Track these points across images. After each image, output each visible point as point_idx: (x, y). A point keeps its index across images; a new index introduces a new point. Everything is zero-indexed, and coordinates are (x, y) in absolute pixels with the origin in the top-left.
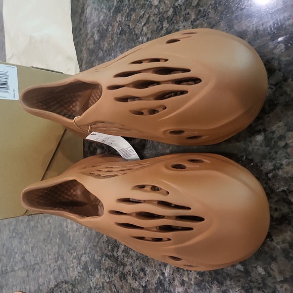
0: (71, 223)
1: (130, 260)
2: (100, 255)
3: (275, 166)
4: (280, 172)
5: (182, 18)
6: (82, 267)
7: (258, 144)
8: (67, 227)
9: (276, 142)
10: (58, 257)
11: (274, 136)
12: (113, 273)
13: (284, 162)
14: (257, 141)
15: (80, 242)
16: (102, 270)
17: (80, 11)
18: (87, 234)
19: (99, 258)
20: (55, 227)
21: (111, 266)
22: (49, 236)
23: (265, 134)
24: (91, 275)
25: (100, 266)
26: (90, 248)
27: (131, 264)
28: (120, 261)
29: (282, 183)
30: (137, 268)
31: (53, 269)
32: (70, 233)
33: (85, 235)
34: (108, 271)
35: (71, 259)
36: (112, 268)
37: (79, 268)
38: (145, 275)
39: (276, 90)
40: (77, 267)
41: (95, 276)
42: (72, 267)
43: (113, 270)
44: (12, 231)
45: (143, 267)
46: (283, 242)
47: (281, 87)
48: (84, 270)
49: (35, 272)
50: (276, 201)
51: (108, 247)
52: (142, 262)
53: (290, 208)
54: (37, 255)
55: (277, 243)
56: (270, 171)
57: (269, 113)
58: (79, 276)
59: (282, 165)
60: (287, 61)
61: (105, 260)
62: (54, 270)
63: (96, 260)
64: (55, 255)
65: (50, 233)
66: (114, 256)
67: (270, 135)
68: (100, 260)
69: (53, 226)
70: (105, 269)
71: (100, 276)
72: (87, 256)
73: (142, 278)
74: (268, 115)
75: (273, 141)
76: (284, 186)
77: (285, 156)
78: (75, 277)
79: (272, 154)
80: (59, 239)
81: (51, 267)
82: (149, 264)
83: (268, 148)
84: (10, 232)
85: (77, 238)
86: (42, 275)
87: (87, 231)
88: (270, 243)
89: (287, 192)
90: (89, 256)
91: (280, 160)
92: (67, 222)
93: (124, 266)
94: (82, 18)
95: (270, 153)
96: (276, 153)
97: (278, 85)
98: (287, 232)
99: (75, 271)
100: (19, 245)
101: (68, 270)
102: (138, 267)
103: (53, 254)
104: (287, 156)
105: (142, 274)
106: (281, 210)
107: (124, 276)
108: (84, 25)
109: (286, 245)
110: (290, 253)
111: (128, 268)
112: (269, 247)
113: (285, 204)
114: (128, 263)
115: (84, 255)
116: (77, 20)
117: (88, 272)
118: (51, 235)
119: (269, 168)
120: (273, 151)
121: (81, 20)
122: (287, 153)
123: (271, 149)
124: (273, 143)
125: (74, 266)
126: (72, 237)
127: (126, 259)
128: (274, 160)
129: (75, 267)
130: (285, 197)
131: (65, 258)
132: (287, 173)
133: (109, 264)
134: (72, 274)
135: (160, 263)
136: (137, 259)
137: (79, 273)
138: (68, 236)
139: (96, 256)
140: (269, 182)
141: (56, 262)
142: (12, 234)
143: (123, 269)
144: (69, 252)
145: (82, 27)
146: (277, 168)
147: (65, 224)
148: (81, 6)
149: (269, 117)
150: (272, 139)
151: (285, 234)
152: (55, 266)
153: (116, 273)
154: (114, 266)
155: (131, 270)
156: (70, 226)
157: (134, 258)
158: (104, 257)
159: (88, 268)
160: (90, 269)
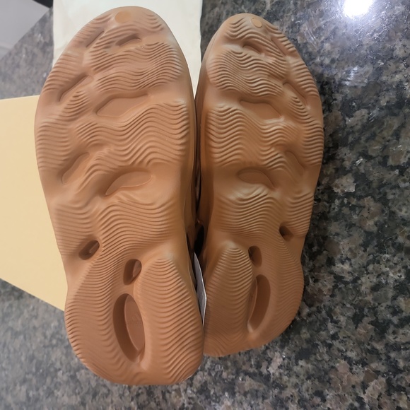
1: (294, 380)
2: (234, 371)
5: (399, 34)
6: (195, 390)
12: (261, 400)
16: (237, 395)
19: (231, 377)
21: (256, 388)
24: (215, 401)
25: (233, 389)
27: (296, 386)
28: (274, 382)
30: (308, 391)
31: (135, 393)
34: (249, 396)
36: (257, 391)
37: (189, 391)
38: (324, 400)
40: (185, 391)
41: (223, 403)
42: (175, 390)
43: (259, 394)
44: (49, 337)
45: (320, 389)
48: (201, 394)
49: (97, 398)
51: (249, 360)
52: (317, 383)
58: (190, 403)
61: (243, 380)
62: (138, 395)
63: (223, 380)
66: (261, 374)
68: (233, 380)
70: (242, 392)
71: (233, 403)
72: (206, 374)
73: (319, 405)
78: (181, 404)
81: (132, 389)
82: (332, 385)
84: (45, 337)
86: (112, 402)
90: (210, 374)
93: (282, 388)
99: (181, 396)
100: (64, 358)
101: (167, 395)
102: (310, 390)
105: (317, 400)
107: (282, 402)
111: (287, 393)
114: (289, 385)
115: (201, 373)
117: (208, 397)
125: (179, 389)
127: (285, 378)
129: (182, 390)
133: (251, 386)
134: (175, 400)
135: (354, 384)
136: (308, 378)
137: (189, 398)
139: (224, 375)
142: (51, 340)
143: (280, 393)
152: (140, 388)
153: (264, 398)
154: (261, 389)
155: (296, 394)
157: (302, 377)
158: (242, 375)
159: (209, 391)
160: (212, 393)
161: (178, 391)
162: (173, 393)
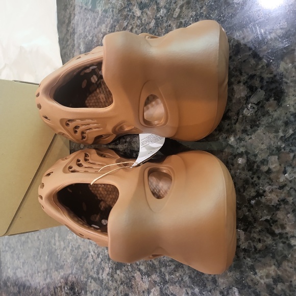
0: (59, 241)
1: (115, 284)
2: (86, 276)
3: (257, 192)
4: (263, 200)
5: (163, 30)
6: (69, 288)
7: (240, 167)
8: (55, 244)
9: (258, 166)
10: (47, 275)
11: (257, 159)
13: (267, 188)
14: (239, 165)
15: (67, 261)
16: (88, 293)
17: (67, 21)
18: (73, 253)
19: (85, 280)
20: (44, 244)
21: (97, 289)
22: (38, 253)
23: (247, 158)
25: (86, 288)
26: (76, 268)
27: (116, 289)
28: (105, 285)
29: (265, 211)
30: (121, 293)
31: (42, 287)
32: (58, 252)
33: (71, 254)
34: (93, 294)
35: (59, 278)
36: (97, 291)
37: (66, 288)
39: (258, 109)
40: (64, 287)
43: (99, 293)
44: (5, 245)
45: (127, 292)
46: (267, 276)
47: (262, 107)
48: (71, 291)
50: (260, 231)
51: (93, 268)
52: (126, 287)
53: (274, 240)
54: (28, 271)
55: (261, 277)
56: (253, 198)
57: (251, 135)
59: (264, 191)
60: (269, 78)
61: (91, 282)
62: (43, 289)
63: (82, 281)
64: (44, 273)
65: (39, 249)
66: (99, 278)
67: (252, 158)
68: (86, 282)
69: (42, 242)
70: (90, 291)
72: (73, 276)
74: (250, 137)
75: (256, 165)
76: (267, 215)
77: (268, 183)
79: (255, 179)
80: (48, 257)
81: (40, 284)
82: (133, 290)
83: (251, 172)
84: (3, 245)
85: (65, 257)
87: (74, 251)
88: (254, 276)
89: (271, 221)
90: (75, 277)
91: (263, 187)
92: (55, 240)
93: (109, 290)
94: (69, 29)
95: (252, 178)
96: (259, 178)
97: (260, 105)
98: (271, 266)
99: (62, 291)
100: (11, 260)
101: (56, 289)
102: (122, 292)
103: (42, 273)
104: (270, 182)
106: (265, 241)
108: (70, 36)
109: (270, 281)
110: (274, 289)
112: (252, 280)
113: (268, 235)
114: (112, 288)
115: (71, 275)
116: (64, 31)
117: (74, 293)
118: (41, 252)
119: (252, 195)
120: (255, 176)
121: (68, 31)
122: (270, 179)
123: (254, 173)
124: (255, 167)
126: (59, 256)
127: (110, 282)
128: (256, 185)
129: (63, 287)
130: (269, 227)
131: (53, 277)
132: (271, 200)
133: (94, 287)
135: (144, 290)
136: (121, 284)
137: (66, 293)
138: (56, 254)
139: (82, 277)
140: (252, 209)
141: (45, 280)
142: (5, 248)
143: (108, 293)
144: (57, 271)
145: (69, 37)
146: (259, 195)
147: (53, 241)
148: (68, 16)
149: (251, 138)
150: (254, 162)
151: (268, 268)
152: (44, 284)
154: (99, 289)
156: (57, 244)
157: (118, 283)
158: (90, 278)
159: (75, 289)
162: (59, 288)
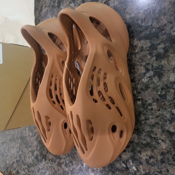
0: (29, 132)
1: (64, 156)
2: (46, 151)
3: (145, 118)
4: (148, 122)
6: (34, 157)
7: (138, 106)
8: (26, 134)
9: (147, 106)
10: (19, 150)
11: (147, 103)
12: (54, 162)
13: (150, 117)
14: (138, 104)
15: (34, 143)
16: (47, 160)
18: (38, 139)
19: (45, 153)
20: (18, 133)
21: (53, 158)
22: (14, 138)
23: (142, 101)
24: (40, 162)
25: (46, 158)
26: (40, 147)
27: (65, 158)
28: (58, 156)
29: (148, 127)
31: (16, 156)
32: (28, 138)
33: (37, 140)
34: (50, 161)
35: (28, 152)
36: (53, 159)
37: (32, 157)
38: (72, 165)
39: (149, 80)
40: (31, 157)
41: (42, 163)
42: (28, 157)
43: (54, 161)
45: (71, 160)
46: (147, 156)
47: (152, 79)
48: (36, 159)
49: (4, 157)
50: (145, 135)
52: (71, 158)
53: (151, 140)
54: (6, 147)
55: (143, 156)
56: (143, 120)
57: (145, 91)
58: (32, 162)
59: (149, 118)
60: (156, 66)
61: (49, 155)
62: (16, 157)
63: (43, 154)
64: (17, 149)
65: (14, 136)
67: (145, 102)
68: (46, 154)
69: (16, 132)
70: (49, 159)
71: (46, 163)
72: (38, 151)
73: (71, 166)
74: (144, 92)
75: (146, 105)
76: (149, 129)
77: (151, 114)
78: (30, 162)
79: (145, 112)
80: (21, 140)
81: (15, 155)
82: (75, 159)
83: (143, 109)
85: (32, 141)
86: (8, 159)
87: (38, 138)
88: (140, 155)
89: (151, 131)
90: (39, 152)
91: (148, 116)
92: (26, 131)
93: (61, 159)
95: (144, 111)
96: (147, 111)
97: (151, 78)
98: (149, 151)
99: (30, 159)
101: (26, 158)
102: (69, 160)
103: (16, 148)
104: (152, 114)
105: (71, 164)
106: (147, 140)
107: (60, 164)
109: (148, 157)
110: (149, 161)
111: (62, 161)
112: (139, 157)
113: (149, 138)
114: (62, 158)
115: (36, 151)
116: (38, 14)
117: (38, 160)
118: (15, 137)
119: (142, 119)
120: (145, 111)
121: (40, 15)
122: (152, 113)
123: (144, 109)
124: (145, 106)
125: (29, 156)
126: (28, 140)
128: (145, 115)
129: (30, 157)
130: (149, 134)
131: (24, 151)
132: (151, 122)
133: (51, 157)
134: (28, 160)
136: (68, 156)
137: (32, 160)
138: (26, 139)
139: (43, 152)
140: (142, 125)
141: (18, 152)
143: (60, 161)
144: (27, 148)
146: (146, 119)
147: (24, 132)
149: (145, 93)
150: (145, 104)
151: (147, 152)
152: (17, 155)
153: (55, 162)
154: (54, 159)
155: (64, 162)
156: (27, 134)
157: (66, 155)
158: (49, 153)
159: (38, 158)
160: (39, 159)
161: (29, 157)
162: (27, 157)
